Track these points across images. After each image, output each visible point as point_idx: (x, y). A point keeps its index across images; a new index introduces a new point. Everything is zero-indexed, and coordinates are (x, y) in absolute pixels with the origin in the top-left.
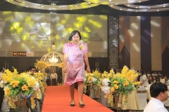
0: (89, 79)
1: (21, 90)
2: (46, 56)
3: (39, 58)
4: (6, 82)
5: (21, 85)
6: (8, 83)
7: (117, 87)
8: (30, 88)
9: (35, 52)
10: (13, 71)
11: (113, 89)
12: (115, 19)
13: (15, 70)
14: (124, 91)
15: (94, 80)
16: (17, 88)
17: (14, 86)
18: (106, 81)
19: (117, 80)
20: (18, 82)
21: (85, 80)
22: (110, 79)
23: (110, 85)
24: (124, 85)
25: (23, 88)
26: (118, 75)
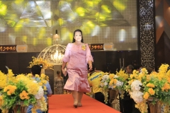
0: (111, 82)
1: (18, 99)
2: (46, 51)
3: (36, 54)
5: (19, 91)
7: (153, 92)
8: (31, 96)
11: (146, 96)
13: (10, 71)
14: (163, 97)
15: (119, 83)
16: (13, 95)
17: (9, 94)
18: (135, 84)
19: (152, 82)
20: (15, 88)
21: (106, 84)
22: (143, 81)
23: (142, 89)
24: (163, 89)
25: (21, 95)
26: (154, 74)
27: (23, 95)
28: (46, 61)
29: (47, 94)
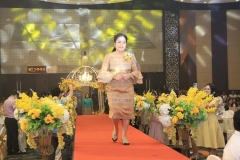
0: (138, 104)
1: (43, 123)
2: (74, 72)
3: (65, 75)
4: (22, 111)
5: (43, 115)
6: (25, 113)
7: (181, 116)
8: (56, 120)
9: (59, 67)
11: (175, 120)
12: (173, 15)
13: (35, 94)
14: (192, 121)
16: (37, 119)
17: (33, 117)
18: (164, 108)
19: (181, 106)
20: (39, 111)
22: (171, 104)
23: (171, 113)
24: (192, 113)
25: (46, 119)
26: (182, 98)
27: (48, 119)
28: (74, 82)
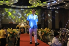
1: (13, 35)
2: (20, 24)
3: (18, 24)
5: (13, 33)
6: (9, 33)
8: (16, 34)
10: (10, 29)
13: (11, 28)
17: (11, 33)
19: (43, 31)
23: (41, 33)
24: (46, 33)
29: (20, 34)
